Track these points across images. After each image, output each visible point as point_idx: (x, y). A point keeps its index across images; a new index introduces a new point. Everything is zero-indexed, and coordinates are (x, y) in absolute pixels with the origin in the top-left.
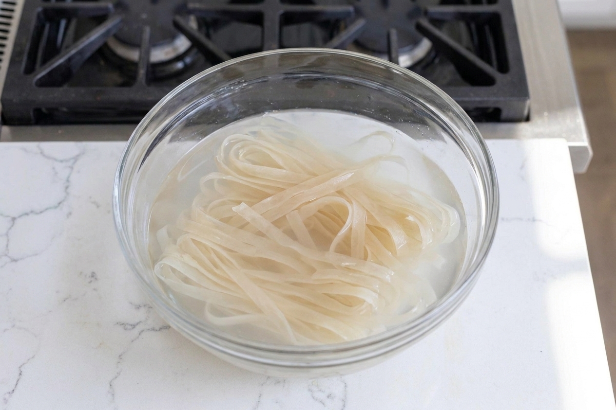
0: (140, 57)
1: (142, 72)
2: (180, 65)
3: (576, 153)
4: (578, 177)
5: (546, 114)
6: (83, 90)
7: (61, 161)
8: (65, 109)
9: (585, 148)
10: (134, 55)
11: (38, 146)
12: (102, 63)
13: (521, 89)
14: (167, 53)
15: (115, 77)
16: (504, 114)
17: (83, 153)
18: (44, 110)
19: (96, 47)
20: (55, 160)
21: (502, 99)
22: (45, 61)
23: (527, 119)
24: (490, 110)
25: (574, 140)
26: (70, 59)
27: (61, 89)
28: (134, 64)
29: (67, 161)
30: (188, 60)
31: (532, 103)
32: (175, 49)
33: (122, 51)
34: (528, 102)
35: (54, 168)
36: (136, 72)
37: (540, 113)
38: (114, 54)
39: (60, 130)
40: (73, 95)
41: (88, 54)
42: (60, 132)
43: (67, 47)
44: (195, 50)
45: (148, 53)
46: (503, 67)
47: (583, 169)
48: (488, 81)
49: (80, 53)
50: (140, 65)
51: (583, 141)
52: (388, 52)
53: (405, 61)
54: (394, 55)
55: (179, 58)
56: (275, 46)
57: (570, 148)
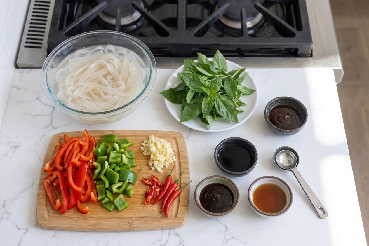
0: (116, 23)
1: (117, 29)
2: (135, 26)
3: (336, 72)
5: (321, 53)
9: (340, 70)
10: (113, 21)
12: (96, 25)
13: (308, 39)
14: (129, 21)
16: (300, 52)
19: (93, 18)
21: (299, 44)
22: (68, 24)
23: (311, 56)
24: (293, 51)
26: (81, 23)
28: (114, 26)
30: (139, 24)
32: (133, 18)
33: (106, 19)
34: (312, 45)
37: (318, 52)
38: (102, 21)
41: (89, 21)
43: (78, 18)
44: (143, 18)
45: (120, 20)
46: (299, 28)
47: (340, 81)
48: (291, 35)
49: (87, 19)
50: (117, 26)
51: (338, 66)
52: (241, 20)
53: (249, 25)
54: (244, 22)
55: (135, 23)
56: (184, 17)
57: (334, 70)
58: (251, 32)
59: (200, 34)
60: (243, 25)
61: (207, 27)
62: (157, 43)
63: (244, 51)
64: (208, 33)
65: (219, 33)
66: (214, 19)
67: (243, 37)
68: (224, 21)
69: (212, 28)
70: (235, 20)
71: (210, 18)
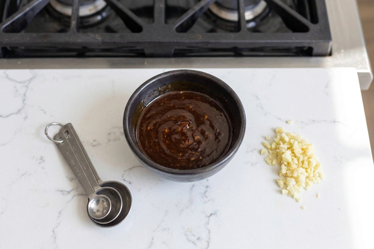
0: (72, 13)
1: (74, 23)
2: (99, 18)
3: (362, 77)
4: (363, 92)
5: (342, 51)
6: (34, 35)
7: (20, 83)
8: (23, 48)
9: (368, 74)
10: (68, 11)
11: (5, 73)
12: (47, 16)
13: (326, 35)
14: (90, 10)
15: (56, 26)
16: (315, 51)
17: (35, 77)
18: (8, 48)
19: (42, 6)
20: (17, 82)
21: (314, 41)
22: (9, 15)
23: (330, 54)
24: (305, 49)
25: (361, 68)
26: (25, 14)
27: (20, 34)
28: (69, 17)
29: (24, 82)
30: (104, 14)
31: (333, 44)
32: (96, 7)
33: (60, 8)
34: (331, 43)
35: (15, 87)
36: (70, 23)
37: (339, 50)
38: (55, 10)
39: (19, 61)
40: (28, 38)
41: (38, 11)
42: (19, 63)
43: (24, 5)
44: (109, 8)
45: (78, 10)
46: (314, 20)
47: (367, 87)
48: (304, 29)
49: (32, 9)
50: (73, 18)
51: (367, 69)
52: (238, 9)
53: (248, 15)
54: (241, 11)
55: (98, 13)
56: (162, 6)
57: (359, 74)
58: (252, 25)
59: (184, 29)
60: (241, 16)
61: (193, 20)
62: (126, 41)
63: (242, 49)
64: (195, 27)
65: (209, 26)
66: (202, 8)
67: (241, 33)
68: (215, 10)
69: (200, 20)
70: (230, 9)
71: (197, 8)
